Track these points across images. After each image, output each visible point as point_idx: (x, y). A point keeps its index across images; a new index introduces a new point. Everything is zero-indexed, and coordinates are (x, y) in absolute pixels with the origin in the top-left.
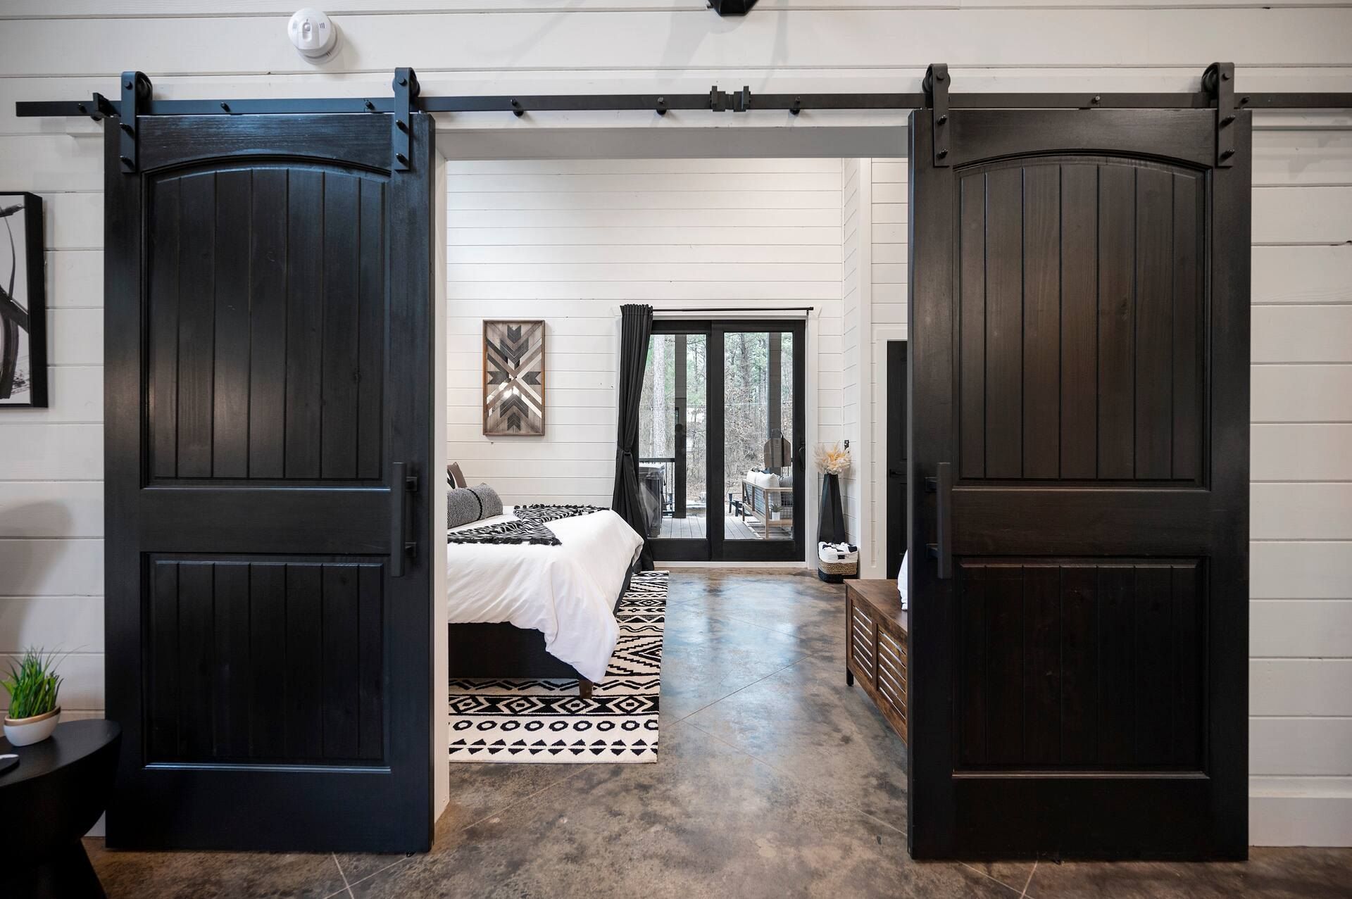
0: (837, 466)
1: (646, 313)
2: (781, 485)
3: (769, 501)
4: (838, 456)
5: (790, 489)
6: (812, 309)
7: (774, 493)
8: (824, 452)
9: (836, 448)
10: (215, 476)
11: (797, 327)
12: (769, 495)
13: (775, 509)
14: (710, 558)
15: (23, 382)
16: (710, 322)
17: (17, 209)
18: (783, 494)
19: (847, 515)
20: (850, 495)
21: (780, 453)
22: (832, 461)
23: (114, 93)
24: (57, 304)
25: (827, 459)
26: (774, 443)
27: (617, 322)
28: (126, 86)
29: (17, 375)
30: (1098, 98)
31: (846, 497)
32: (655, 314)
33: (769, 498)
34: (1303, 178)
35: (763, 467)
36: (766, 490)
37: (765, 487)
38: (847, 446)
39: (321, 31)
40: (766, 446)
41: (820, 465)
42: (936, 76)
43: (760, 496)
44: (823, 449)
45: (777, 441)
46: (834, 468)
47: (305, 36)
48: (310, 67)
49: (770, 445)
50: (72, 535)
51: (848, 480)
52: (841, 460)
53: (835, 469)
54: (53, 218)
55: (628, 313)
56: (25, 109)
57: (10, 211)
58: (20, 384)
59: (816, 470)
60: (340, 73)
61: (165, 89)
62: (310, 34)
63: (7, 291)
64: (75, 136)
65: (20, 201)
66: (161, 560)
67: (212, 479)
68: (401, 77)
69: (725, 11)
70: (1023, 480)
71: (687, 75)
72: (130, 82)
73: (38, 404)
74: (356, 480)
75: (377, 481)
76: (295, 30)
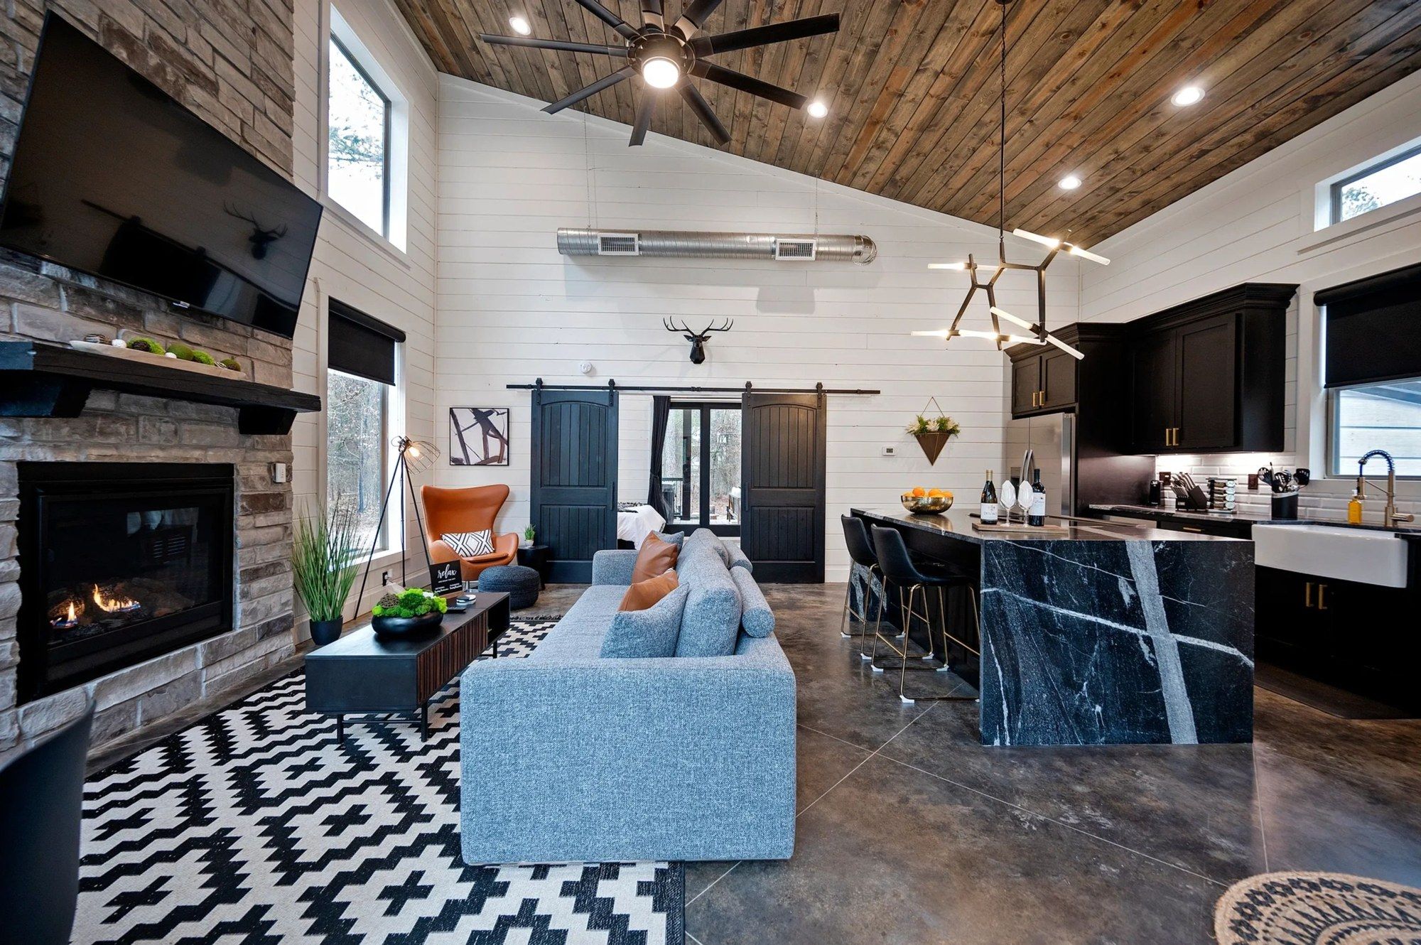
1: (667, 400)
10: (560, 484)
15: (506, 459)
16: (703, 403)
17: (505, 413)
23: (534, 384)
24: (512, 438)
28: (537, 382)
29: (504, 457)
30: (790, 390)
32: (672, 399)
34: (846, 409)
39: (589, 367)
42: (749, 384)
48: (584, 375)
50: (515, 501)
54: (511, 414)
55: (657, 400)
56: (509, 387)
57: (503, 413)
58: (504, 460)
60: (591, 376)
61: (546, 382)
62: (586, 368)
63: (502, 435)
65: (506, 411)
66: (545, 507)
67: (559, 486)
68: (612, 382)
69: (695, 363)
70: (769, 487)
71: (685, 380)
72: (539, 381)
73: (508, 465)
74: (598, 486)
75: (604, 486)
76: (581, 366)
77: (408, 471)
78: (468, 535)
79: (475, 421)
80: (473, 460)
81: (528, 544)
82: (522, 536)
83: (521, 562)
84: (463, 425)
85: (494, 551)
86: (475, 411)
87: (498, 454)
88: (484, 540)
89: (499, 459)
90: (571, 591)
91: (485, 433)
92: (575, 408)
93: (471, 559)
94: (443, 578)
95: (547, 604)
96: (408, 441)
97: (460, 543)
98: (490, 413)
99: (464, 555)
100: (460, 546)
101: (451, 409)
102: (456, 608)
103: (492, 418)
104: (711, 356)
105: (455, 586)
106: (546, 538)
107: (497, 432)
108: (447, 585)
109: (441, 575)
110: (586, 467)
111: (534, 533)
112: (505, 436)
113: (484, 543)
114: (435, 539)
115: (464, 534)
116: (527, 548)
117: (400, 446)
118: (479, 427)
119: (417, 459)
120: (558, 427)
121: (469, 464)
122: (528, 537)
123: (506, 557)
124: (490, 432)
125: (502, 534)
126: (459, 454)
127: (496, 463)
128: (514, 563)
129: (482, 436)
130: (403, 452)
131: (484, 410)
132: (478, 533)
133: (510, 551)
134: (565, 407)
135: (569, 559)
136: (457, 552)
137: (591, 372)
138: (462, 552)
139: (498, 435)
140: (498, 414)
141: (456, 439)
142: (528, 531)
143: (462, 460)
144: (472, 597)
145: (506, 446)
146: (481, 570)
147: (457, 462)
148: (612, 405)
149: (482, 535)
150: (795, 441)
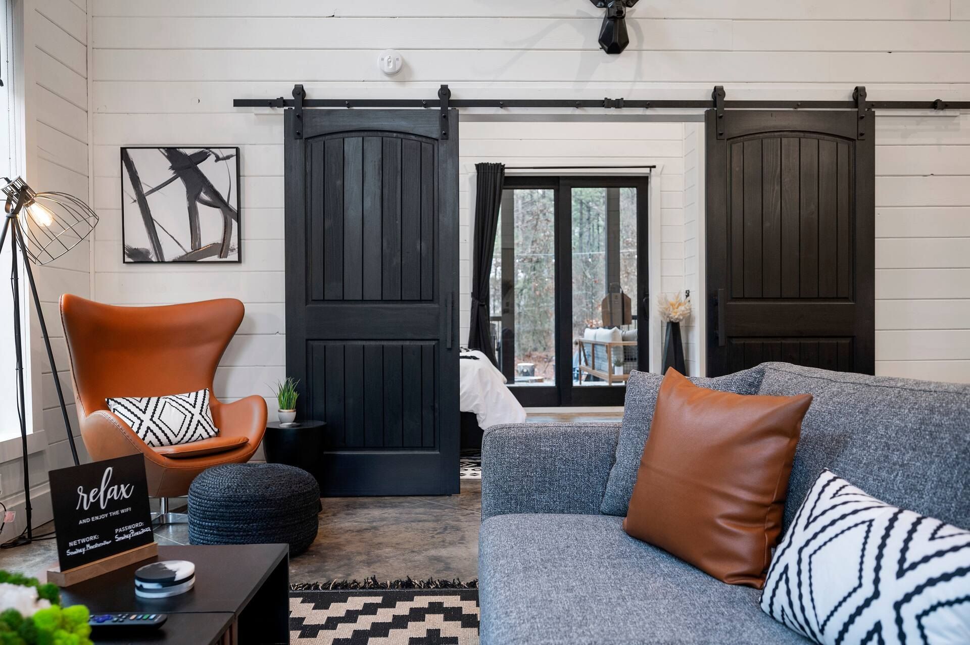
0: (678, 314)
1: (499, 171)
2: (624, 339)
3: (612, 356)
4: (680, 304)
5: (635, 343)
6: (654, 167)
7: (617, 348)
8: (667, 301)
9: (678, 297)
10: (345, 299)
11: (640, 183)
12: (612, 349)
13: (618, 364)
14: (559, 404)
15: (235, 249)
16: (558, 177)
17: (232, 156)
18: (625, 348)
19: (688, 361)
20: (690, 341)
21: (620, 310)
22: (673, 309)
23: (289, 96)
24: (246, 206)
25: (669, 307)
26: (613, 299)
27: (470, 179)
28: (294, 93)
29: (231, 245)
30: (799, 104)
31: (687, 344)
32: (506, 171)
33: (612, 353)
34: (910, 141)
35: (600, 322)
36: (609, 343)
37: (608, 341)
38: (688, 296)
39: (397, 62)
40: (604, 301)
41: (663, 314)
42: (718, 92)
43: (601, 352)
44: (666, 298)
45: (616, 296)
46: (675, 315)
47: (388, 65)
48: (387, 78)
49: (608, 300)
50: (255, 333)
51: (689, 327)
52: (682, 308)
53: (676, 317)
54: (244, 158)
55: (482, 171)
56: (238, 103)
57: (228, 157)
58: (232, 250)
59: (660, 318)
60: (403, 82)
61: (314, 92)
62: (391, 64)
63: (226, 200)
64: (256, 114)
65: (233, 152)
66: (316, 343)
67: (343, 300)
68: (445, 91)
69: (609, 52)
70: (762, 299)
71: (590, 86)
72: (299, 91)
73: (239, 261)
74: (421, 301)
75: (432, 301)
76: (382, 61)
77: (26, 259)
78: (162, 401)
79: (171, 174)
80: (171, 251)
81: (285, 418)
82: (273, 404)
83: (272, 456)
84: (148, 181)
85: (218, 434)
86: (172, 153)
87: (218, 238)
88: (196, 411)
89: (222, 248)
90: (376, 513)
91: (193, 197)
92: (373, 145)
93: (171, 450)
94: (95, 506)
95: (338, 547)
96: (25, 188)
97: (146, 418)
98: (202, 156)
99: (155, 441)
100: (147, 423)
101: (124, 151)
102: (133, 619)
103: (207, 168)
104: (640, 39)
105: (131, 531)
106: (319, 407)
107: (215, 194)
108: (105, 529)
109: (86, 499)
110: (396, 260)
111: (295, 395)
112: (233, 204)
113: (197, 417)
114: (92, 408)
115: (154, 400)
116: (285, 425)
117: (9, 202)
118: (179, 185)
119: (48, 232)
120: (339, 182)
121: (162, 262)
122: (285, 405)
123: (243, 445)
124: (203, 196)
125: (230, 400)
126: (140, 240)
127: (215, 258)
128: (259, 458)
129: (185, 204)
130: (16, 212)
131: (189, 152)
132: (184, 396)
133: (252, 432)
134: (352, 144)
135: (364, 448)
136: (141, 435)
137: (399, 73)
138: (150, 437)
139: (217, 201)
140: (218, 159)
141: (134, 211)
142: (284, 391)
143: (148, 252)
144: (183, 569)
145: (235, 224)
146: (193, 475)
147: (137, 257)
148: (445, 136)
149: (191, 400)
150: (813, 207)
